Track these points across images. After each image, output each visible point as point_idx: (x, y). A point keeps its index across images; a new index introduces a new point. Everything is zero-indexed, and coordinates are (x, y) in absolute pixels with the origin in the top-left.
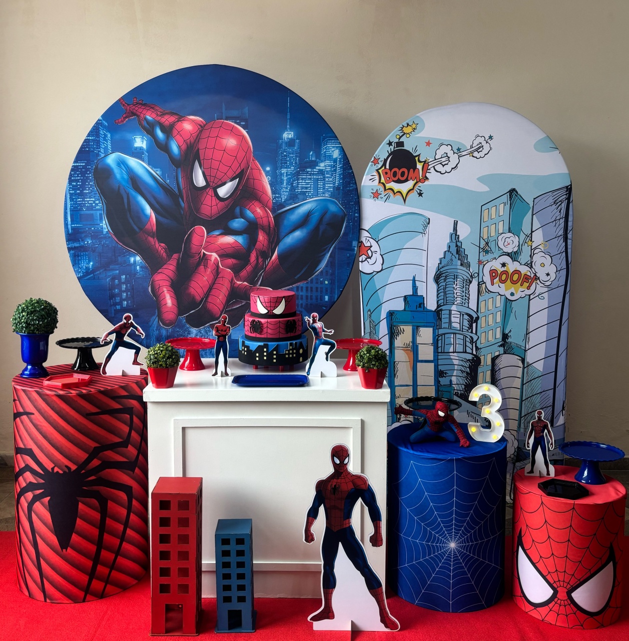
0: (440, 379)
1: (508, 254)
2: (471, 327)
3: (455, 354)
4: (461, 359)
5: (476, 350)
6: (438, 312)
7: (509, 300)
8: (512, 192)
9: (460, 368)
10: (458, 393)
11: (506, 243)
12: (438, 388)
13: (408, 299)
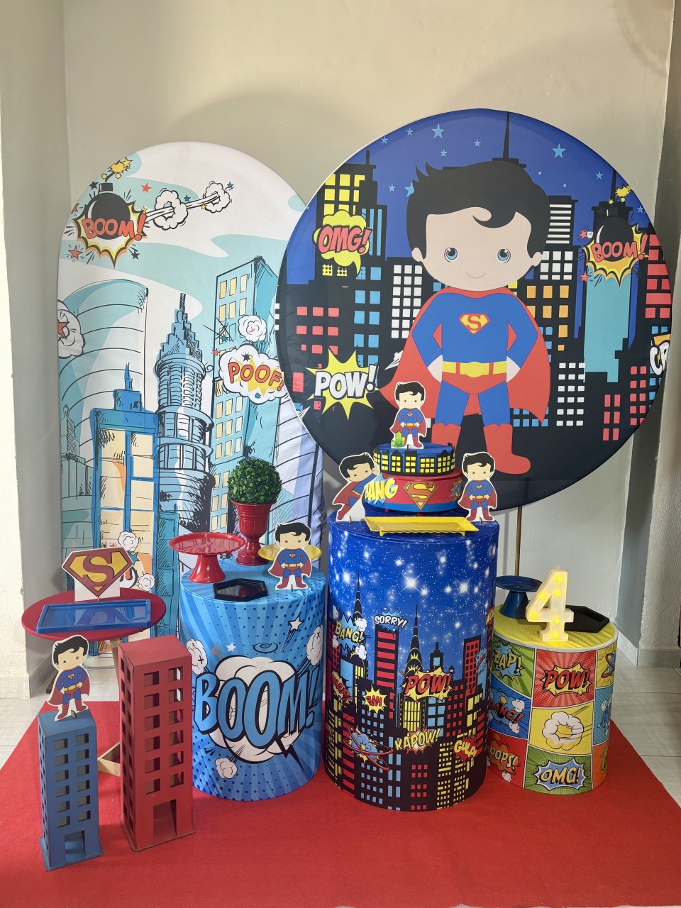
0: (160, 502)
1: (253, 344)
2: (203, 436)
3: (182, 471)
4: (189, 478)
5: (209, 467)
6: (160, 415)
7: (253, 403)
8: (258, 261)
9: (187, 489)
10: (185, 522)
11: (249, 329)
12: (159, 515)
13: (120, 395)
